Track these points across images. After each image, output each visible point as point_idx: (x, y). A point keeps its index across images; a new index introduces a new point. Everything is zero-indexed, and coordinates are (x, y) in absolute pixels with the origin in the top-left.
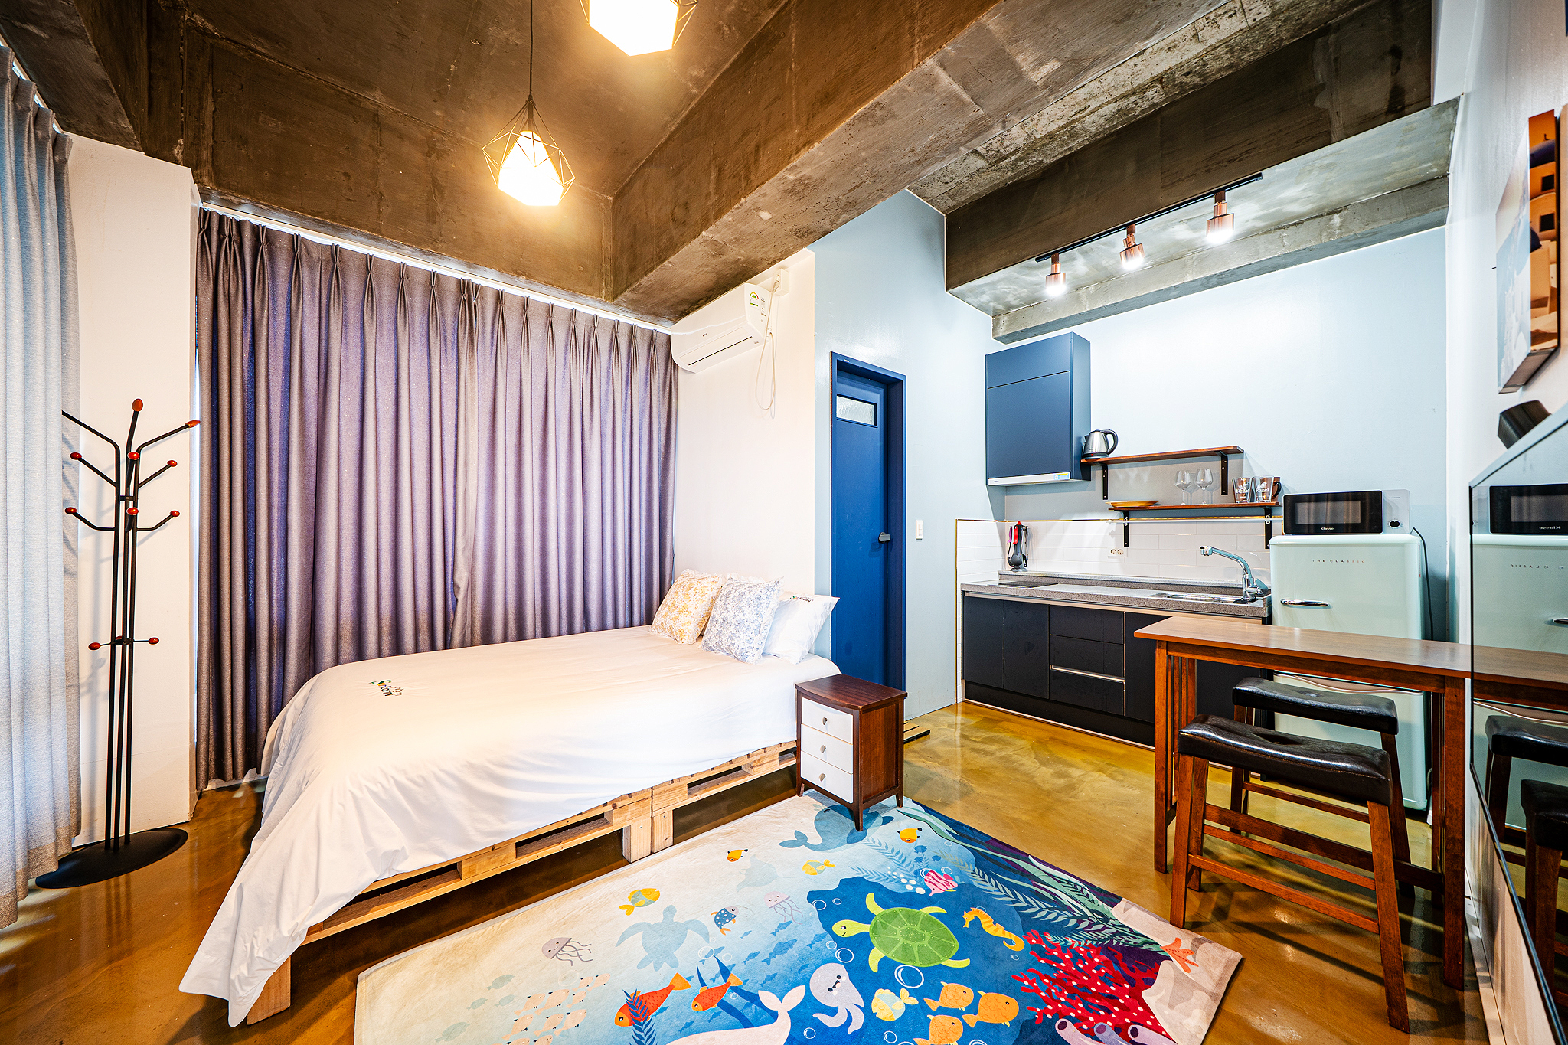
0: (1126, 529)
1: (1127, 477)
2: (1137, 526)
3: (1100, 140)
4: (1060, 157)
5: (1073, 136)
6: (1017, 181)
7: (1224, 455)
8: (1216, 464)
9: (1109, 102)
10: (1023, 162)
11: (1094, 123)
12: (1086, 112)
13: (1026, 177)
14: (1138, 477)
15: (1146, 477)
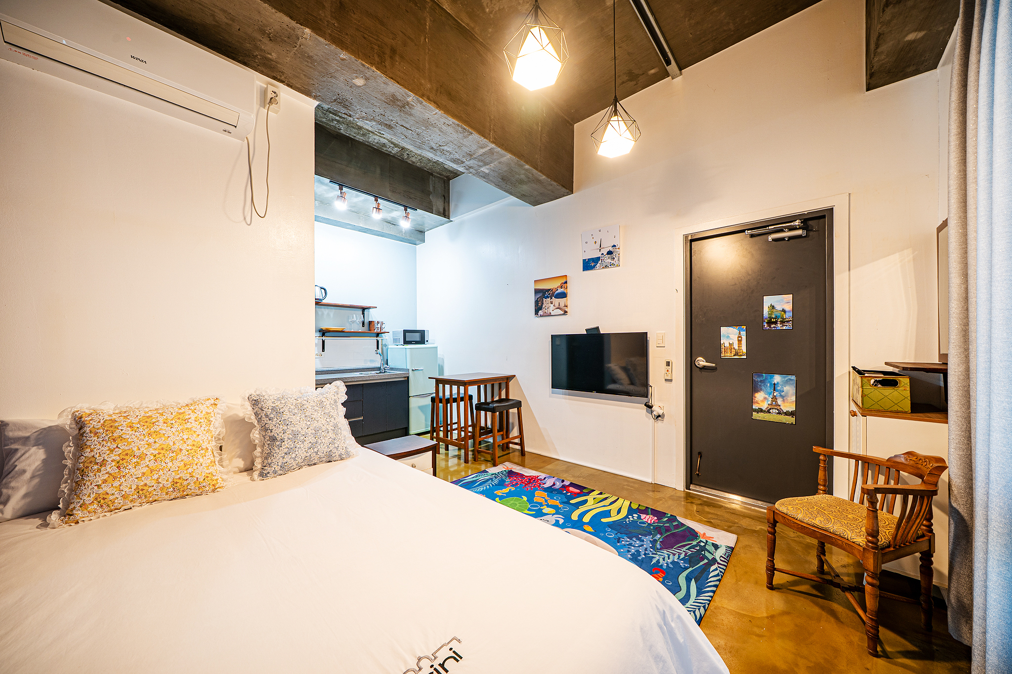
0: (323, 342)
1: (323, 314)
2: (328, 341)
3: (366, 145)
4: (348, 135)
5: (364, 135)
6: (320, 125)
7: (364, 309)
8: (360, 312)
9: (388, 140)
10: (336, 123)
11: (374, 139)
12: (380, 135)
13: (327, 128)
14: (328, 315)
15: (332, 315)
